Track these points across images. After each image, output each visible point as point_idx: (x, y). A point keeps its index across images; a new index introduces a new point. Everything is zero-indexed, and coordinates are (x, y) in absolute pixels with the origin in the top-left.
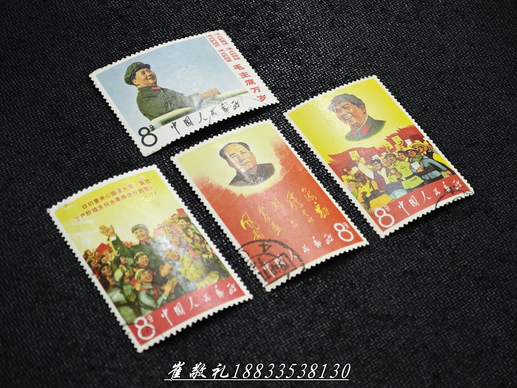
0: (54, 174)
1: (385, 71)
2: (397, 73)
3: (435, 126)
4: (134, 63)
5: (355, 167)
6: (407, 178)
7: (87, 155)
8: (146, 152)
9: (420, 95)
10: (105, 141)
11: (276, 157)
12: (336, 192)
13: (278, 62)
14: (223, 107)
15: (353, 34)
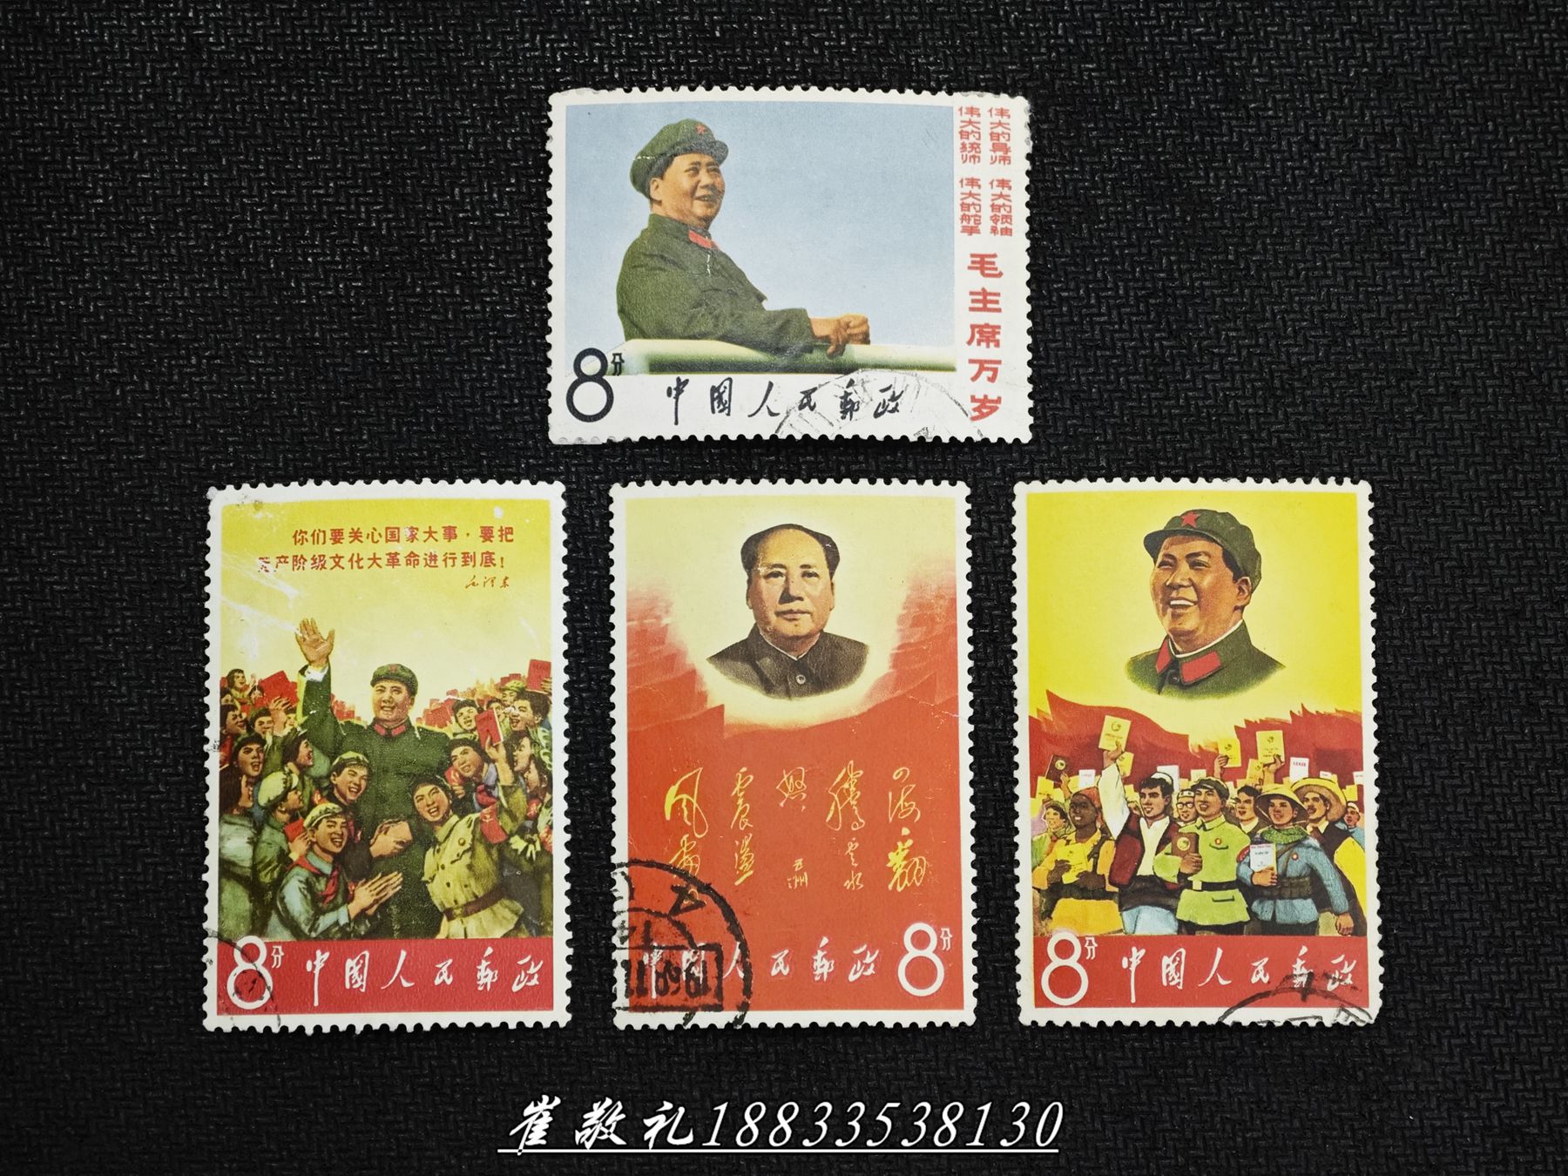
0: (288, 381)
1: (1411, 480)
2: (1443, 506)
3: (1427, 744)
4: (688, 122)
5: (1093, 772)
6: (1207, 886)
7: (406, 360)
8: (563, 429)
9: (1458, 620)
10: (477, 336)
11: (895, 626)
12: (996, 817)
13: (1117, 296)
14: (847, 394)
15: (1406, 301)
